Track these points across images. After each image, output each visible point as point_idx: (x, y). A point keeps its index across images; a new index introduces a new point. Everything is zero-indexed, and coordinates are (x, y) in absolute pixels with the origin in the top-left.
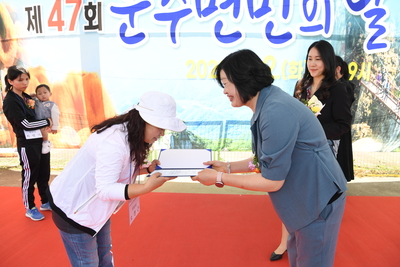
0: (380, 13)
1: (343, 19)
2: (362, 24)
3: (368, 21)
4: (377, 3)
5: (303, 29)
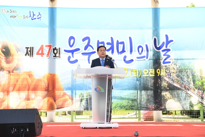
3: (163, 53)
4: (166, 47)
5: (137, 58)
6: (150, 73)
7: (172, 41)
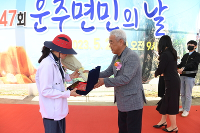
0: (161, 19)
1: (144, 21)
2: (153, 24)
3: (156, 22)
4: (160, 14)
5: (124, 25)
6: (139, 46)
7: (166, 7)
